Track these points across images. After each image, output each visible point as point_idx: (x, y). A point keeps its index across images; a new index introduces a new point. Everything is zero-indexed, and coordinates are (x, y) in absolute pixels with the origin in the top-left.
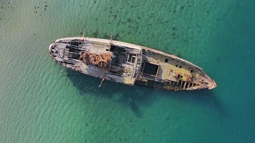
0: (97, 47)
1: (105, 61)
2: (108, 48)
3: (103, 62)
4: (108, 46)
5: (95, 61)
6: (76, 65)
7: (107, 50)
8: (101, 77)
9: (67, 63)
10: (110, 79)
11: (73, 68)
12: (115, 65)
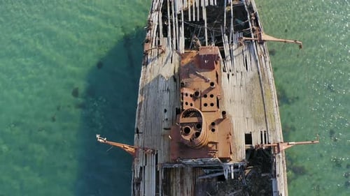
0: (251, 94)
1: (206, 135)
2: (256, 140)
3: (199, 126)
4: (264, 136)
5: (195, 96)
6: (163, 41)
7: (248, 138)
8: (139, 141)
9: (164, 12)
10: (137, 175)
11: (152, 34)
12: (195, 186)
